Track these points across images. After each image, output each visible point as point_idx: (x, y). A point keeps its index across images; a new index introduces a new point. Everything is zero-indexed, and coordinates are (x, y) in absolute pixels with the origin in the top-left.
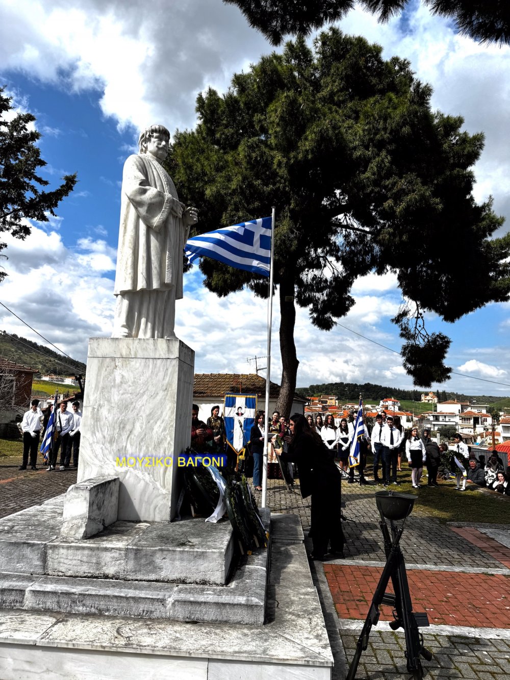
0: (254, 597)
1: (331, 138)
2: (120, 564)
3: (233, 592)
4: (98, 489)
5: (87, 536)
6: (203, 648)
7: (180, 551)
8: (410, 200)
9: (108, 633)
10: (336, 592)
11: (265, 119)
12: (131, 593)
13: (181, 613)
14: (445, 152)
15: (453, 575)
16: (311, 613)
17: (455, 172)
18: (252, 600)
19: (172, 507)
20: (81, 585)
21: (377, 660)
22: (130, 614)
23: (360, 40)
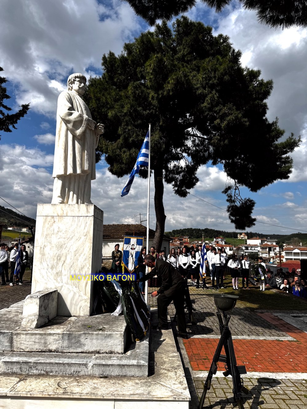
0: (142, 360)
2: (59, 343)
3: (129, 358)
4: (44, 297)
5: (38, 327)
6: (111, 393)
7: (96, 334)
8: (230, 120)
9: (53, 386)
10: (190, 355)
11: (144, 71)
12: (66, 361)
13: (97, 371)
14: (250, 91)
15: (259, 342)
16: (176, 369)
17: (256, 102)
18: (140, 362)
19: (90, 307)
20: (35, 357)
21: (216, 395)
22: (66, 374)
23: (199, 24)
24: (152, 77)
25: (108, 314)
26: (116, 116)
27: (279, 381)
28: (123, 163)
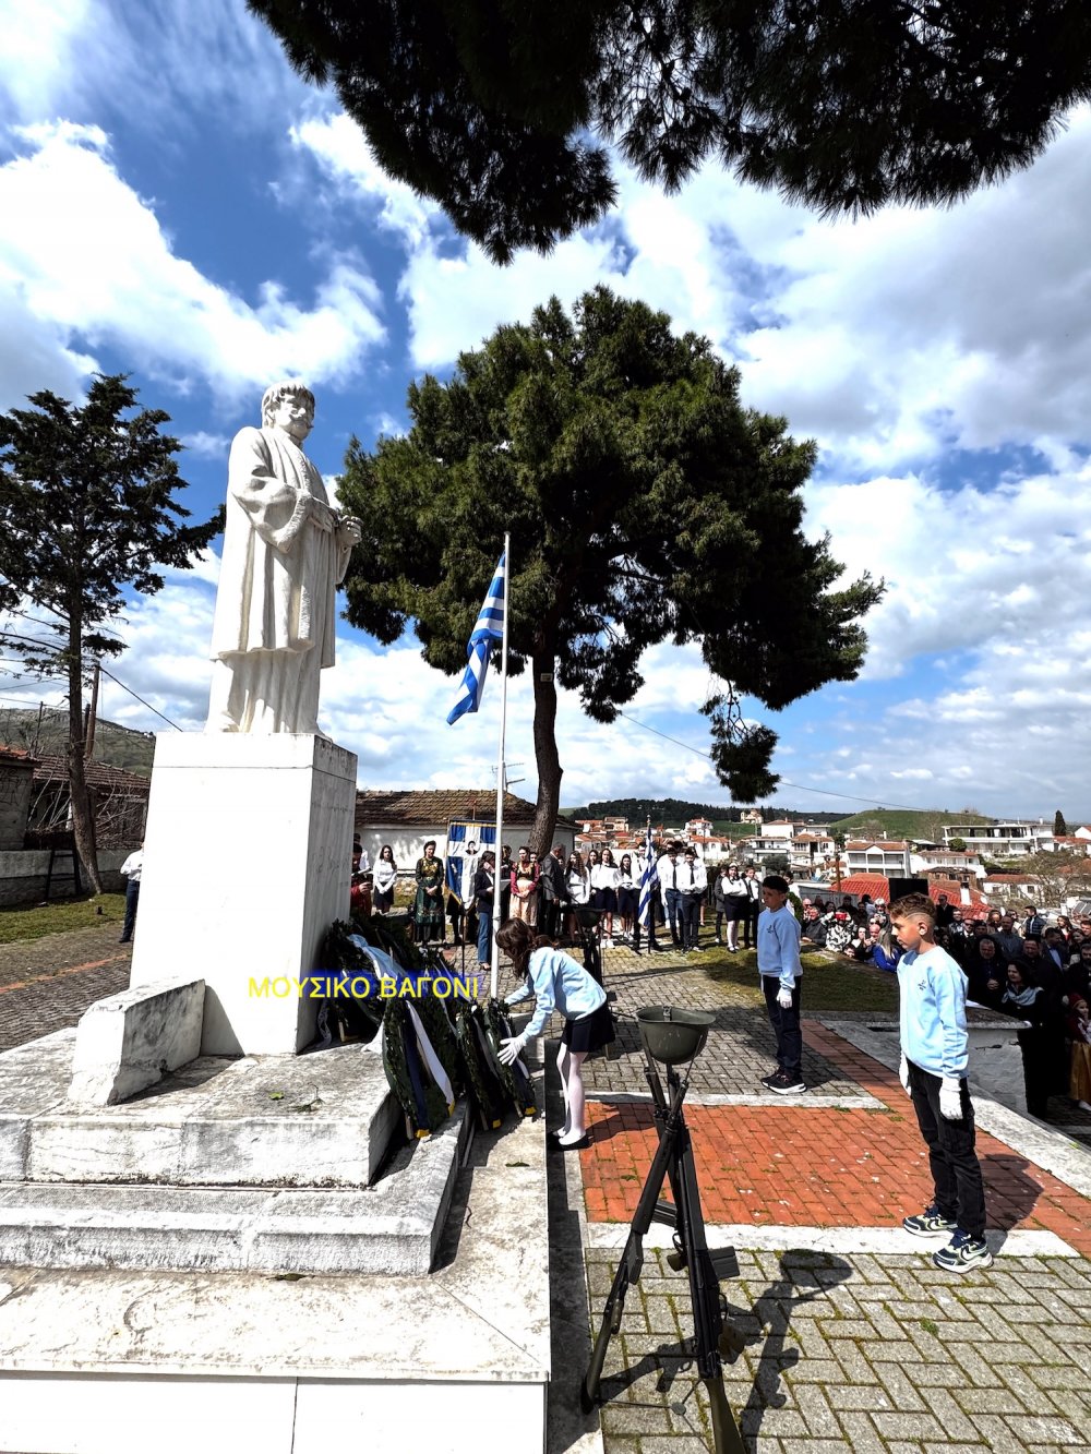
0: (416, 1214)
1: (597, 444)
2: (171, 1154)
3: (377, 1206)
4: (148, 1007)
5: (117, 1099)
6: (290, 1351)
7: (286, 1125)
8: (714, 533)
9: (105, 1321)
10: (590, 1162)
11: (505, 418)
12: (177, 1220)
13: (271, 1257)
14: (763, 466)
15: (785, 1113)
16: (527, 1236)
17: (778, 494)
18: (409, 1225)
19: (298, 1029)
20: (82, 1204)
21: (648, 1325)
22: (170, 1266)
23: (639, 305)
24: (522, 429)
25: (353, 1046)
26: (435, 526)
27: (844, 1262)
28: (453, 640)
